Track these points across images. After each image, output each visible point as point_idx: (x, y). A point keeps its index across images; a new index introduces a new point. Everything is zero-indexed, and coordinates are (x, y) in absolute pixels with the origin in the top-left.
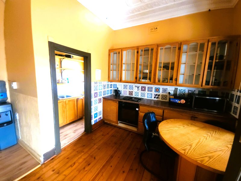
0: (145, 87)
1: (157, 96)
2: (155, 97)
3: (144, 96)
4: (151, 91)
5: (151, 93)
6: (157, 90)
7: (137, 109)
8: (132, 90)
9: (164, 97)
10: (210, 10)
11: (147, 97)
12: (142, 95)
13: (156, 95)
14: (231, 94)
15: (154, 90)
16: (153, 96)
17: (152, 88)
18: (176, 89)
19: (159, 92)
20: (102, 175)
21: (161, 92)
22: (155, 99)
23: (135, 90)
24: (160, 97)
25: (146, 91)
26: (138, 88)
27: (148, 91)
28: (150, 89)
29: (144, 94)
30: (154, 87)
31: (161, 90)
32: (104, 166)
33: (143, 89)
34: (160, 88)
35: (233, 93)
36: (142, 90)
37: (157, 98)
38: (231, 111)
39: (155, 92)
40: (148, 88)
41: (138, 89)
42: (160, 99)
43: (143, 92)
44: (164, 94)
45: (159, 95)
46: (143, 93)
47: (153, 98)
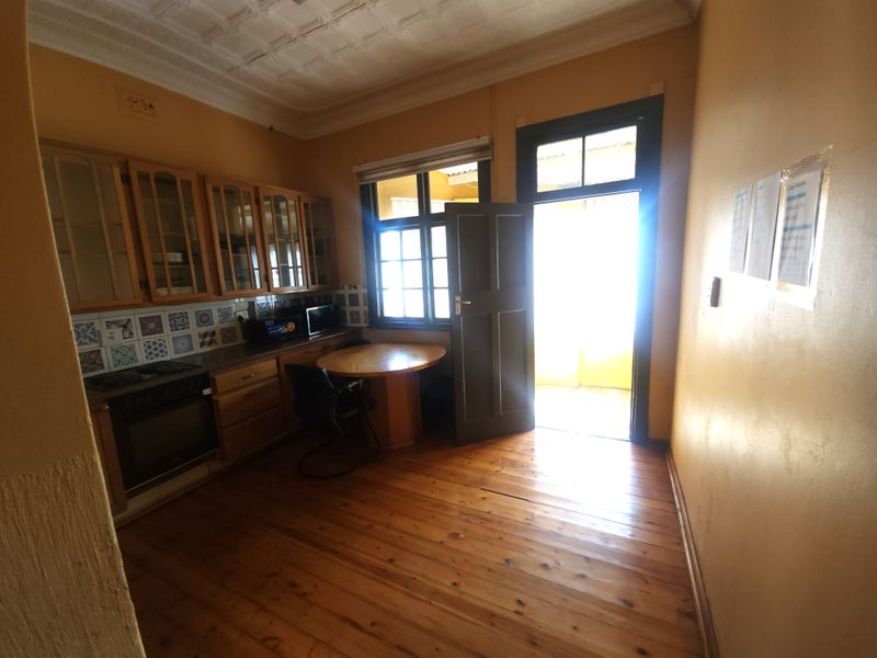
0: (157, 320)
1: (208, 339)
2: (202, 345)
3: (162, 351)
4: (185, 326)
5: (185, 332)
6: (204, 318)
7: (207, 392)
8: (94, 347)
9: (227, 334)
11: (176, 352)
12: (151, 353)
13: (205, 335)
14: (337, 295)
15: (192, 320)
16: (196, 341)
17: (184, 315)
18: (252, 304)
19: (212, 324)
21: (216, 322)
22: (207, 349)
23: (112, 339)
24: (218, 337)
25: (168, 334)
26: (125, 327)
27: (174, 328)
28: (178, 322)
29: (161, 345)
30: (191, 310)
31: (216, 317)
33: (151, 326)
34: (210, 311)
35: (341, 292)
36: (146, 331)
37: (211, 343)
38: (346, 321)
39: (199, 326)
40: (172, 317)
41: (127, 334)
42: (220, 345)
43: (152, 338)
44: (226, 325)
45: (214, 333)
46: (155, 343)
47: (197, 350)
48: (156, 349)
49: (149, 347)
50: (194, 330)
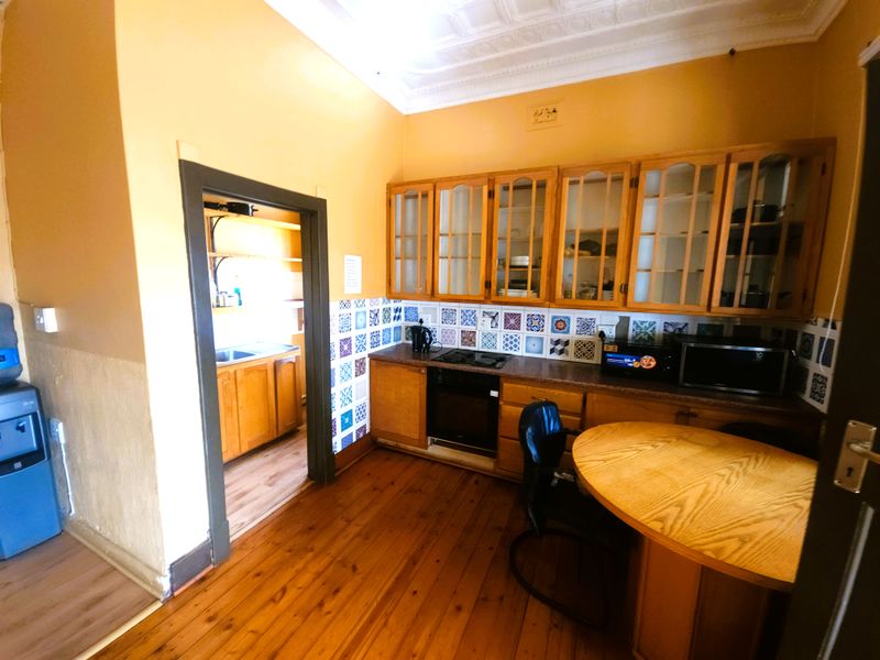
0: (517, 317)
1: (559, 347)
2: (552, 351)
3: (515, 346)
4: (540, 329)
5: (539, 334)
6: (561, 325)
7: (494, 394)
8: (472, 328)
9: (584, 348)
10: (732, 52)
11: (527, 351)
12: (507, 345)
13: (557, 342)
15: (548, 325)
16: (548, 346)
17: (541, 318)
18: (624, 321)
19: (568, 332)
20: (385, 624)
21: (573, 334)
22: (555, 357)
23: (483, 326)
24: (571, 348)
25: (523, 332)
26: (494, 318)
27: (530, 327)
28: (535, 324)
29: (516, 340)
30: (549, 314)
31: (573, 326)
32: (389, 594)
33: (512, 322)
34: (569, 319)
35: (810, 329)
36: (507, 326)
37: (561, 352)
39: (553, 331)
40: (530, 317)
41: (494, 325)
42: (571, 357)
43: (512, 332)
44: (585, 337)
45: (567, 343)
46: (511, 337)
47: (546, 355)
48: (511, 343)
49: (507, 340)
50: (548, 334)
